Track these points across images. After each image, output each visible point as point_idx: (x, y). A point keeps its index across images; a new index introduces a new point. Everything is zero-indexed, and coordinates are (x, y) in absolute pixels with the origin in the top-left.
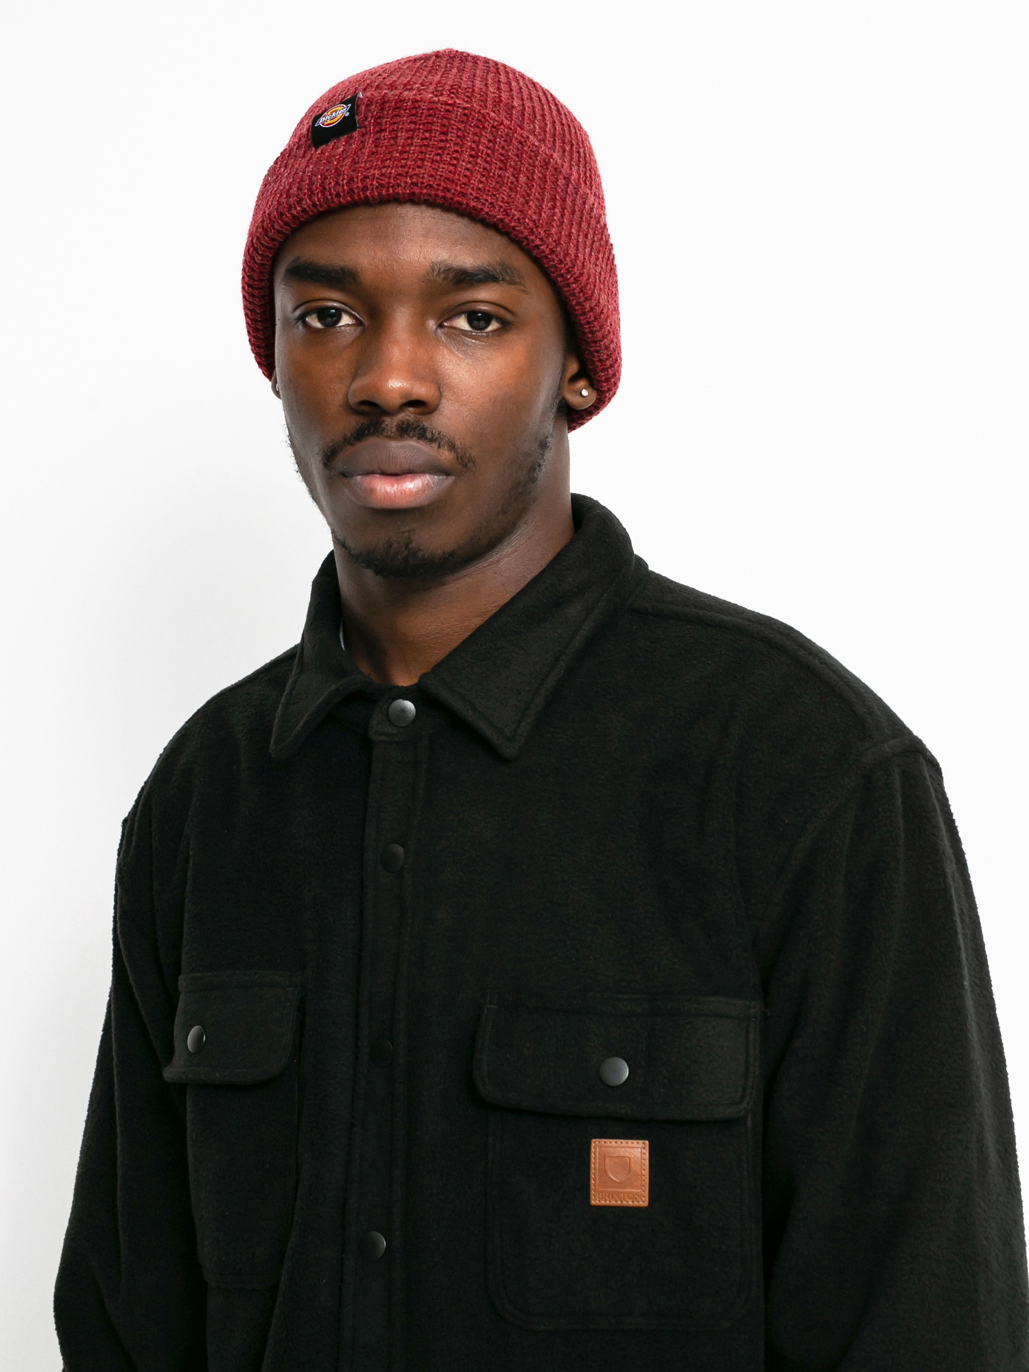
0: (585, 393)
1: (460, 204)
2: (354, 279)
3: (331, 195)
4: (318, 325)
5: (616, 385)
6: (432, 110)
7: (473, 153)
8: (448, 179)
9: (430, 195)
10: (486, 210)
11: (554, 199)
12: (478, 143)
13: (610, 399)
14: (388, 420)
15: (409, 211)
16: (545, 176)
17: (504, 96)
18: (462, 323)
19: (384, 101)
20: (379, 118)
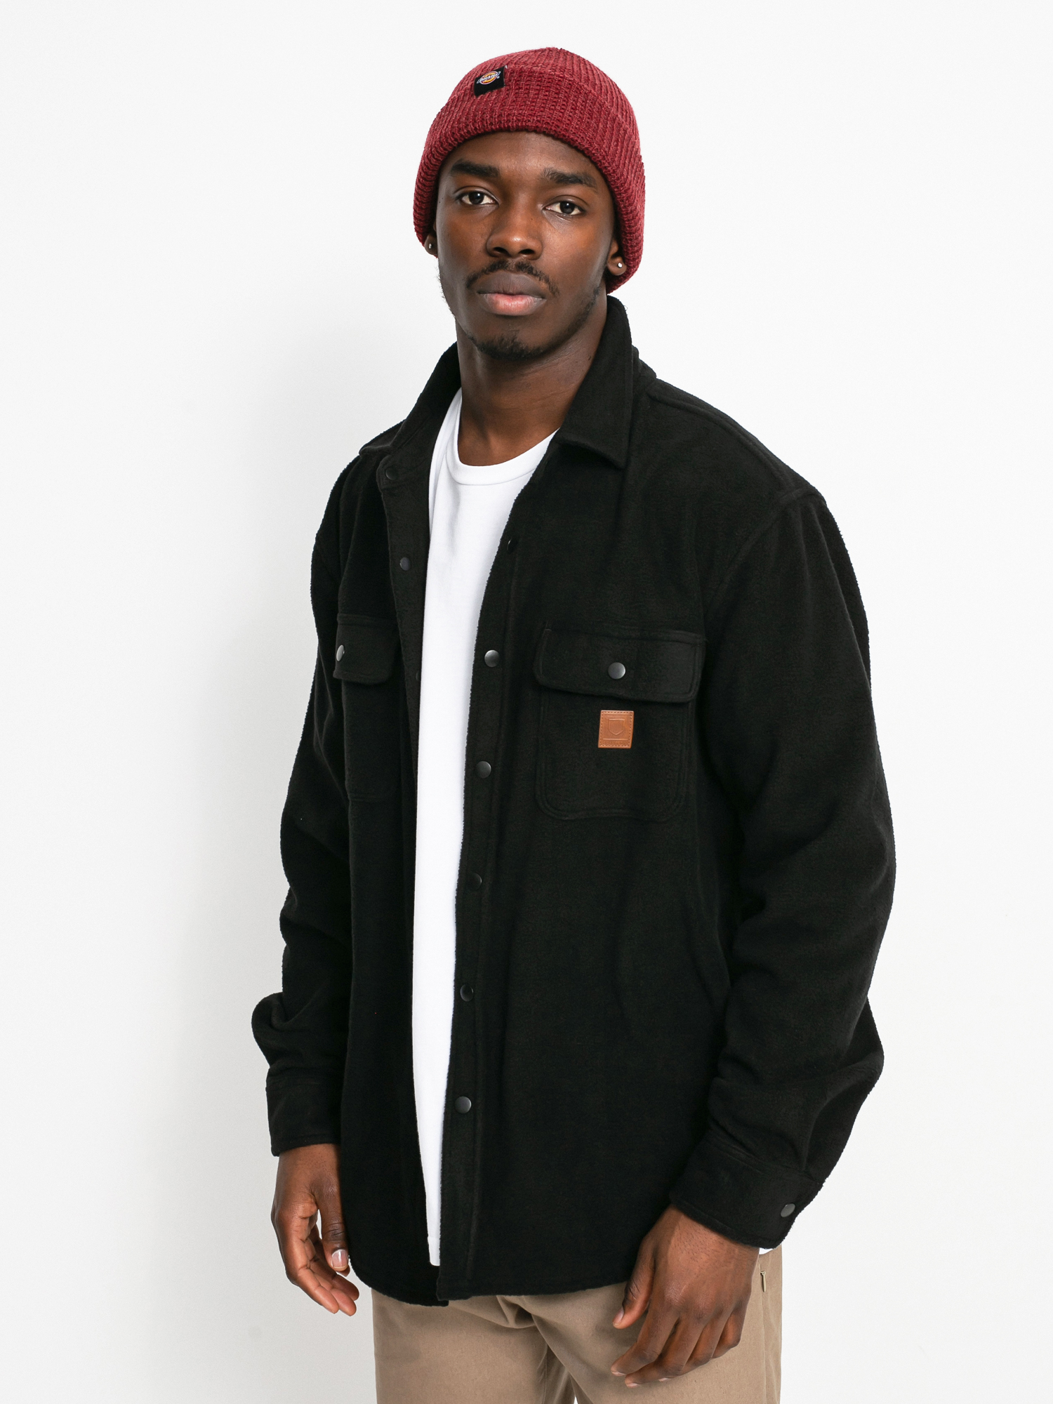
0: (620, 265)
1: (564, 136)
2: (497, 175)
3: (487, 123)
4: (470, 203)
5: (638, 264)
6: (551, 80)
7: (573, 107)
8: (559, 120)
9: (547, 129)
10: (579, 141)
11: (617, 141)
12: (577, 102)
13: (633, 273)
14: (510, 260)
15: (533, 137)
16: (613, 127)
17: (591, 77)
18: (557, 208)
19: (521, 72)
20: (518, 81)
